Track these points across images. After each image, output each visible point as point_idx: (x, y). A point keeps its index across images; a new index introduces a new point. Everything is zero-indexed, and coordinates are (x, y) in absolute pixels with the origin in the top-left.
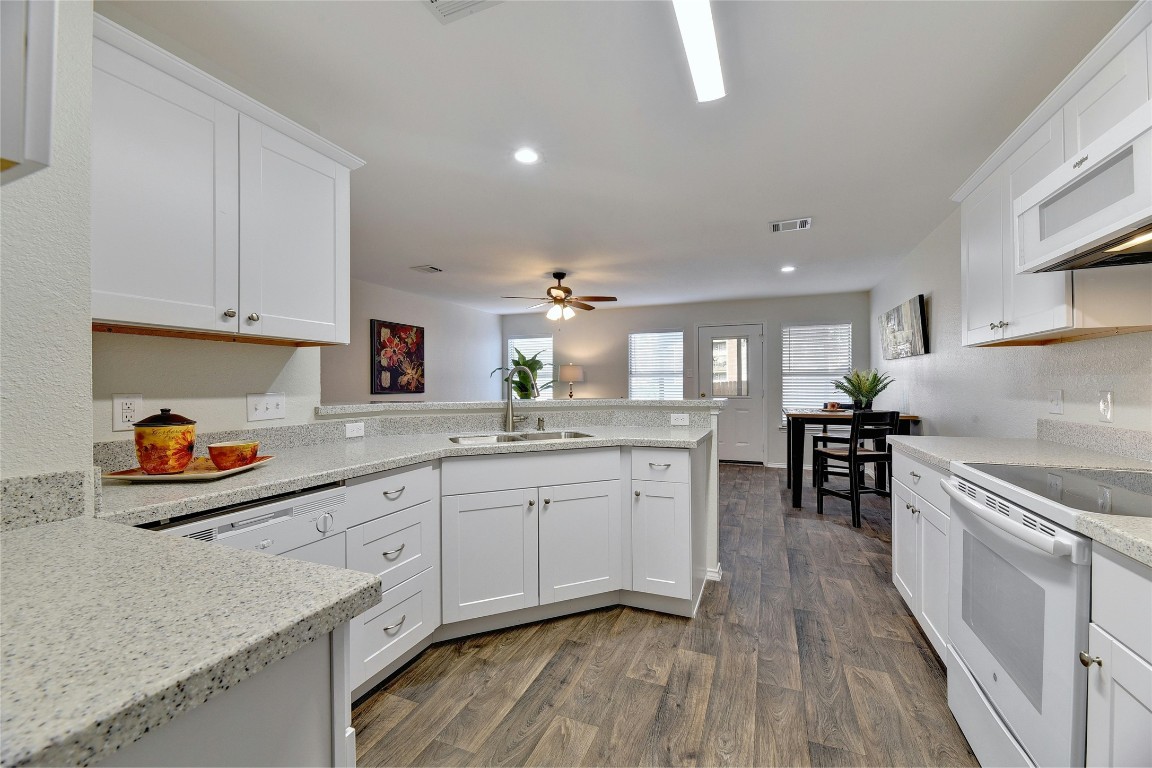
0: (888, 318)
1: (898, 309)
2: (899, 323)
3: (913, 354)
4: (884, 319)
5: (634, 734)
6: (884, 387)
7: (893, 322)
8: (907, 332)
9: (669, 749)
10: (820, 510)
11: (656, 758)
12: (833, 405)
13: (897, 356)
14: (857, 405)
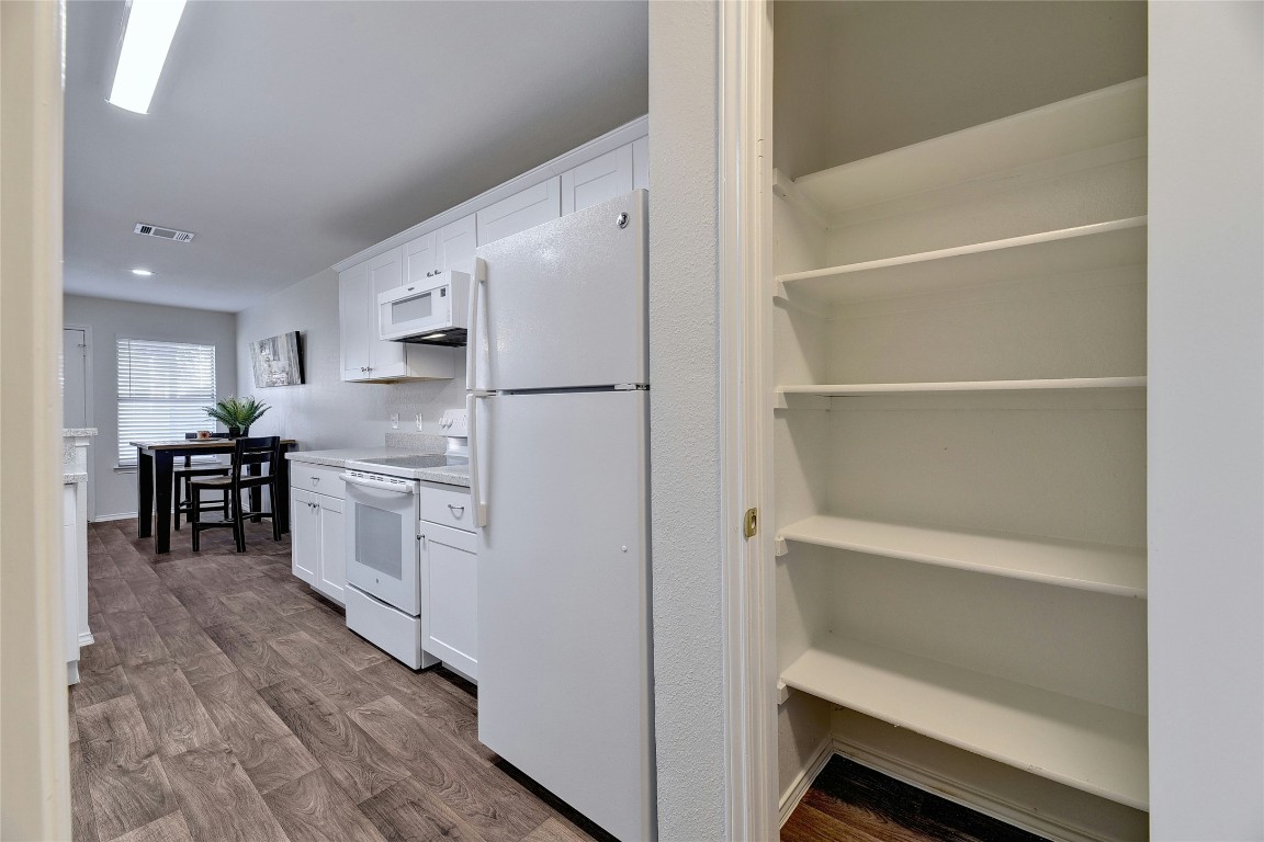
0: (262, 347)
1: (274, 340)
2: (275, 353)
3: (289, 384)
4: (257, 347)
6: (262, 413)
7: (267, 351)
8: (283, 362)
10: (196, 548)
12: (204, 435)
13: (272, 385)
14: (234, 433)
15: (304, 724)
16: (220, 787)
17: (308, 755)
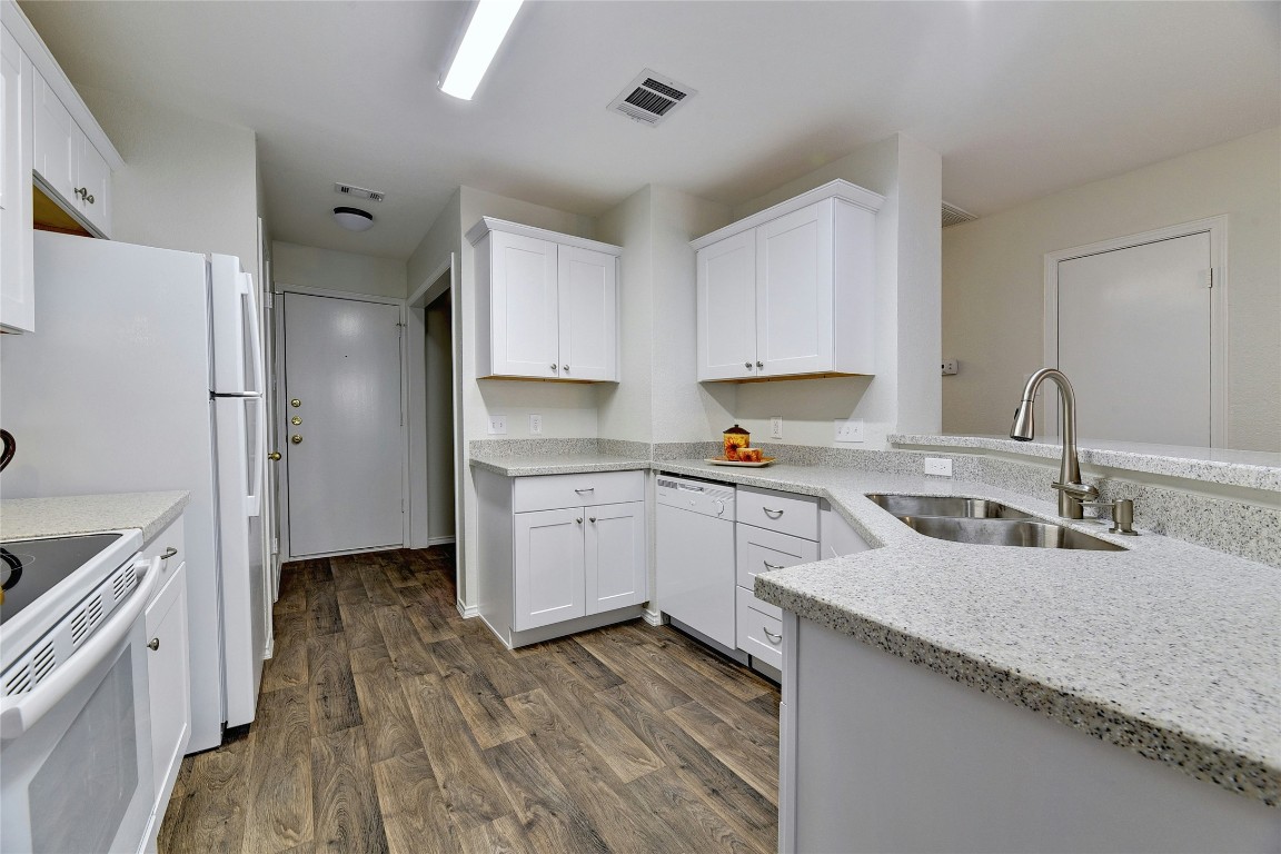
5: (594, 802)
9: (554, 814)
11: (555, 799)
15: (366, 831)
16: (455, 766)
17: (378, 780)
